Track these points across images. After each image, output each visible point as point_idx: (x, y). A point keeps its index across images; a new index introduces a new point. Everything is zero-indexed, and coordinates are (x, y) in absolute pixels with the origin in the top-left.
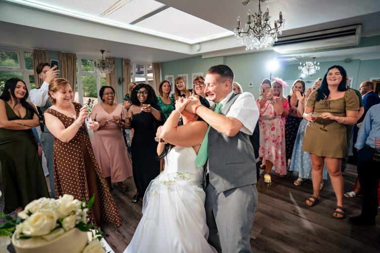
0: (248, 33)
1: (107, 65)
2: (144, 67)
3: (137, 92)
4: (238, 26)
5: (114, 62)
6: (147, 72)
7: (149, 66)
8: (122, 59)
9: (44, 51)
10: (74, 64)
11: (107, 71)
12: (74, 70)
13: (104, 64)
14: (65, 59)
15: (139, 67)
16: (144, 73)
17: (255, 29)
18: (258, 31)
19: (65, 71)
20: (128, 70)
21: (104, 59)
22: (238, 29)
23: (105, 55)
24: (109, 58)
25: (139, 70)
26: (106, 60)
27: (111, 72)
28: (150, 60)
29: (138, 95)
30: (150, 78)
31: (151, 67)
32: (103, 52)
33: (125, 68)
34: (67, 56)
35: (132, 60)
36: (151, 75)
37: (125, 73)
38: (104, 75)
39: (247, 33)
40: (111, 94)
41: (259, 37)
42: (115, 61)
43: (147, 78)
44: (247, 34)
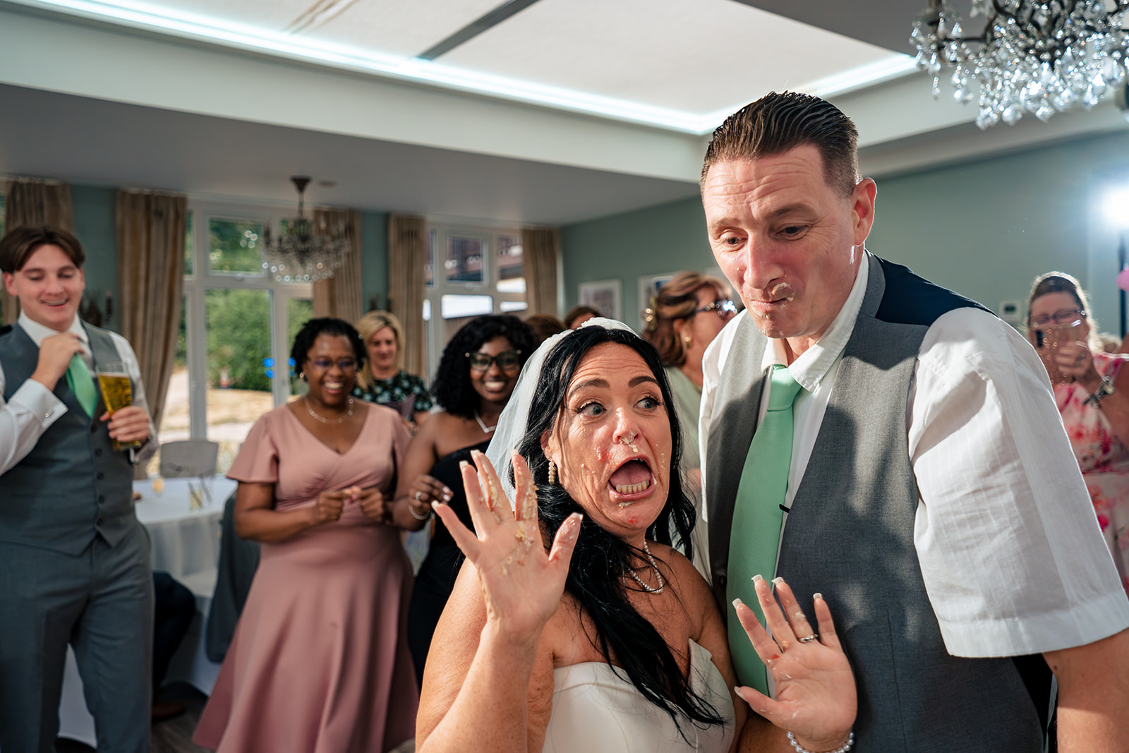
0: (986, 38)
1: (316, 241)
2: (485, 251)
3: (473, 359)
4: (929, 11)
5: (350, 230)
6: (496, 274)
7: (507, 243)
8: (386, 217)
9: (52, 190)
10: (176, 245)
11: (319, 267)
12: (177, 268)
13: (304, 238)
14: (141, 223)
15: (464, 250)
16: (486, 277)
17: (1026, 14)
18: (1042, 20)
19: (135, 270)
20: (410, 263)
21: (309, 216)
22: (934, 23)
23: (313, 199)
24: (330, 215)
25: (462, 265)
26: (317, 221)
27: (336, 271)
28: (511, 217)
29: (476, 372)
30: (510, 297)
31: (516, 251)
32: (301, 183)
33: (399, 256)
34: (148, 208)
35: (431, 218)
36: (517, 285)
37: (398, 279)
38: (305, 288)
39: (982, 39)
40: (341, 366)
41: (1052, 50)
42: (357, 226)
43: (497, 298)
44: (982, 46)
